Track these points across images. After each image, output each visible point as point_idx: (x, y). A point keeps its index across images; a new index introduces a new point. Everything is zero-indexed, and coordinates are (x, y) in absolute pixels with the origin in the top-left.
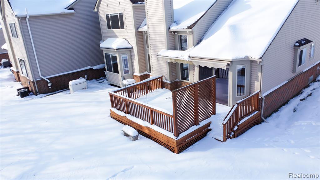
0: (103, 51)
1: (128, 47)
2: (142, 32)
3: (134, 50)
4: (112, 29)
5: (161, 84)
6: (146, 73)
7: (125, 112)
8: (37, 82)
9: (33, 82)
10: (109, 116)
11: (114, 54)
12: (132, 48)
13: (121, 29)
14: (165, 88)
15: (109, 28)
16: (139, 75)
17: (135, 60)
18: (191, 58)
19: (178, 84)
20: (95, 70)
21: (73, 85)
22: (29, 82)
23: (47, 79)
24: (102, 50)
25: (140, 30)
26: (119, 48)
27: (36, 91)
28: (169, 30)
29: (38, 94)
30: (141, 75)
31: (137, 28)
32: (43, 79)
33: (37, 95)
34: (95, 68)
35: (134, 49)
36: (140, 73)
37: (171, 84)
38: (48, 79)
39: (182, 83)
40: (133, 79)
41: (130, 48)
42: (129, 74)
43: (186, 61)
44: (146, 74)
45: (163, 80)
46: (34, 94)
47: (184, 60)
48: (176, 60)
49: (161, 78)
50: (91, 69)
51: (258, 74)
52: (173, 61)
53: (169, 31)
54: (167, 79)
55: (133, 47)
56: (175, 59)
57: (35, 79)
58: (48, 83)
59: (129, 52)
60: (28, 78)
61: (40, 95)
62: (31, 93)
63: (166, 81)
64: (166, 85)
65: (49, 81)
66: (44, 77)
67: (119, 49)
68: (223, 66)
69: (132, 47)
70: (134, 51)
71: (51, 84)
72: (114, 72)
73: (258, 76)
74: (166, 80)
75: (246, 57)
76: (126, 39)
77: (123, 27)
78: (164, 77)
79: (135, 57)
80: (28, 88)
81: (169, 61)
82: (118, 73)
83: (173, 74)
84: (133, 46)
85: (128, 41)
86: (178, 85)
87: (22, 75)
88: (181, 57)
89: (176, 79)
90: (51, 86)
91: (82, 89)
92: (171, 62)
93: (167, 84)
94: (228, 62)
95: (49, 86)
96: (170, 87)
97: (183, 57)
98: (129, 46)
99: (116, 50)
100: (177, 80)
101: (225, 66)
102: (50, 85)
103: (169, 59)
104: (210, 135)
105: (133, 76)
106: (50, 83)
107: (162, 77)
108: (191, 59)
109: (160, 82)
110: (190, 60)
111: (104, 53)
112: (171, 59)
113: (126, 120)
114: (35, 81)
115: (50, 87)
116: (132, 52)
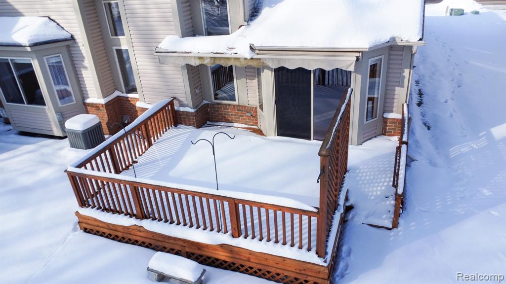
1: (62, 37)
3: (80, 44)
5: (173, 115)
6: (117, 93)
7: (132, 215)
10: (75, 230)
11: (23, 60)
12: (72, 38)
14: (182, 124)
16: (102, 101)
17: (86, 68)
18: (257, 52)
19: (209, 110)
26: (36, 42)
30: (107, 101)
35: (78, 41)
36: (104, 96)
37: (197, 114)
39: (218, 108)
40: (87, 112)
41: (66, 40)
42: (75, 102)
43: (245, 59)
44: (118, 97)
45: (176, 108)
47: (238, 59)
48: (215, 58)
49: (171, 103)
51: (404, 72)
54: (185, 102)
55: (76, 37)
56: (210, 57)
59: (65, 50)
63: (182, 109)
64: (185, 118)
67: (35, 45)
68: (347, 63)
69: (72, 36)
70: (79, 47)
72: (30, 102)
73: (404, 77)
74: (182, 105)
75: (390, 39)
76: (48, 18)
78: (178, 99)
79: (83, 61)
82: (44, 104)
83: (197, 91)
84: (73, 33)
85: (58, 21)
86: (208, 113)
88: (229, 52)
89: (203, 99)
93: (188, 115)
94: (357, 54)
96: (196, 121)
97: (234, 51)
98: (63, 35)
99: (28, 49)
100: (205, 102)
101: (351, 64)
103: (194, 57)
104: (356, 219)
105: (85, 108)
107: (172, 100)
108: (258, 54)
109: (171, 112)
110: (256, 56)
112: (200, 58)
113: (142, 234)
116: (75, 49)
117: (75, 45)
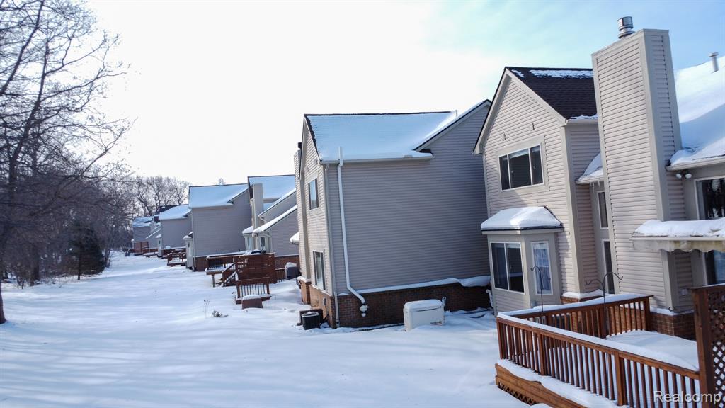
0: (489, 239)
1: (552, 225)
2: (588, 186)
3: (567, 233)
4: (513, 187)
5: (646, 320)
6: (599, 292)
7: (536, 372)
8: (339, 298)
9: (332, 298)
11: (513, 244)
12: (561, 226)
13: (534, 184)
14: (657, 331)
15: (505, 186)
16: (578, 296)
17: (568, 258)
20: (466, 288)
21: (412, 311)
22: (325, 300)
23: (361, 294)
24: (486, 236)
25: (583, 180)
26: (526, 226)
27: (334, 318)
28: (669, 168)
29: (338, 325)
30: (583, 297)
31: (574, 179)
32: (352, 296)
33: (335, 327)
34: (466, 282)
35: (566, 229)
36: (582, 292)
37: (676, 320)
38: (363, 295)
41: (555, 228)
42: (552, 294)
45: (652, 309)
46: (330, 327)
47: (719, 242)
48: (692, 242)
49: (645, 300)
50: (458, 285)
52: (683, 247)
53: (667, 171)
54: (664, 303)
55: (564, 225)
56: (688, 241)
57: (337, 292)
58: (361, 304)
59: (552, 238)
60: (324, 292)
61: (342, 328)
62: (325, 324)
63: (660, 311)
64: (661, 323)
65: (363, 301)
66: (356, 290)
67: (525, 229)
69: (561, 224)
70: (566, 235)
71: (367, 306)
72: (512, 289)
74: (661, 306)
76: (545, 207)
77: (538, 178)
78: (655, 299)
80: (320, 311)
81: (670, 248)
82: (522, 291)
84: (563, 222)
85: (552, 210)
87: (314, 287)
88: (710, 235)
90: (365, 312)
91: (432, 324)
92: (677, 252)
93: (665, 320)
95: (362, 312)
96: (675, 329)
97: (717, 233)
98: (553, 222)
99: (519, 232)
102: (364, 308)
103: (670, 241)
106: (365, 304)
107: (648, 297)
109: (643, 313)
111: (490, 242)
112: (676, 242)
113: (541, 394)
114: (336, 295)
115: (364, 315)
116: (562, 237)
117: (563, 233)
